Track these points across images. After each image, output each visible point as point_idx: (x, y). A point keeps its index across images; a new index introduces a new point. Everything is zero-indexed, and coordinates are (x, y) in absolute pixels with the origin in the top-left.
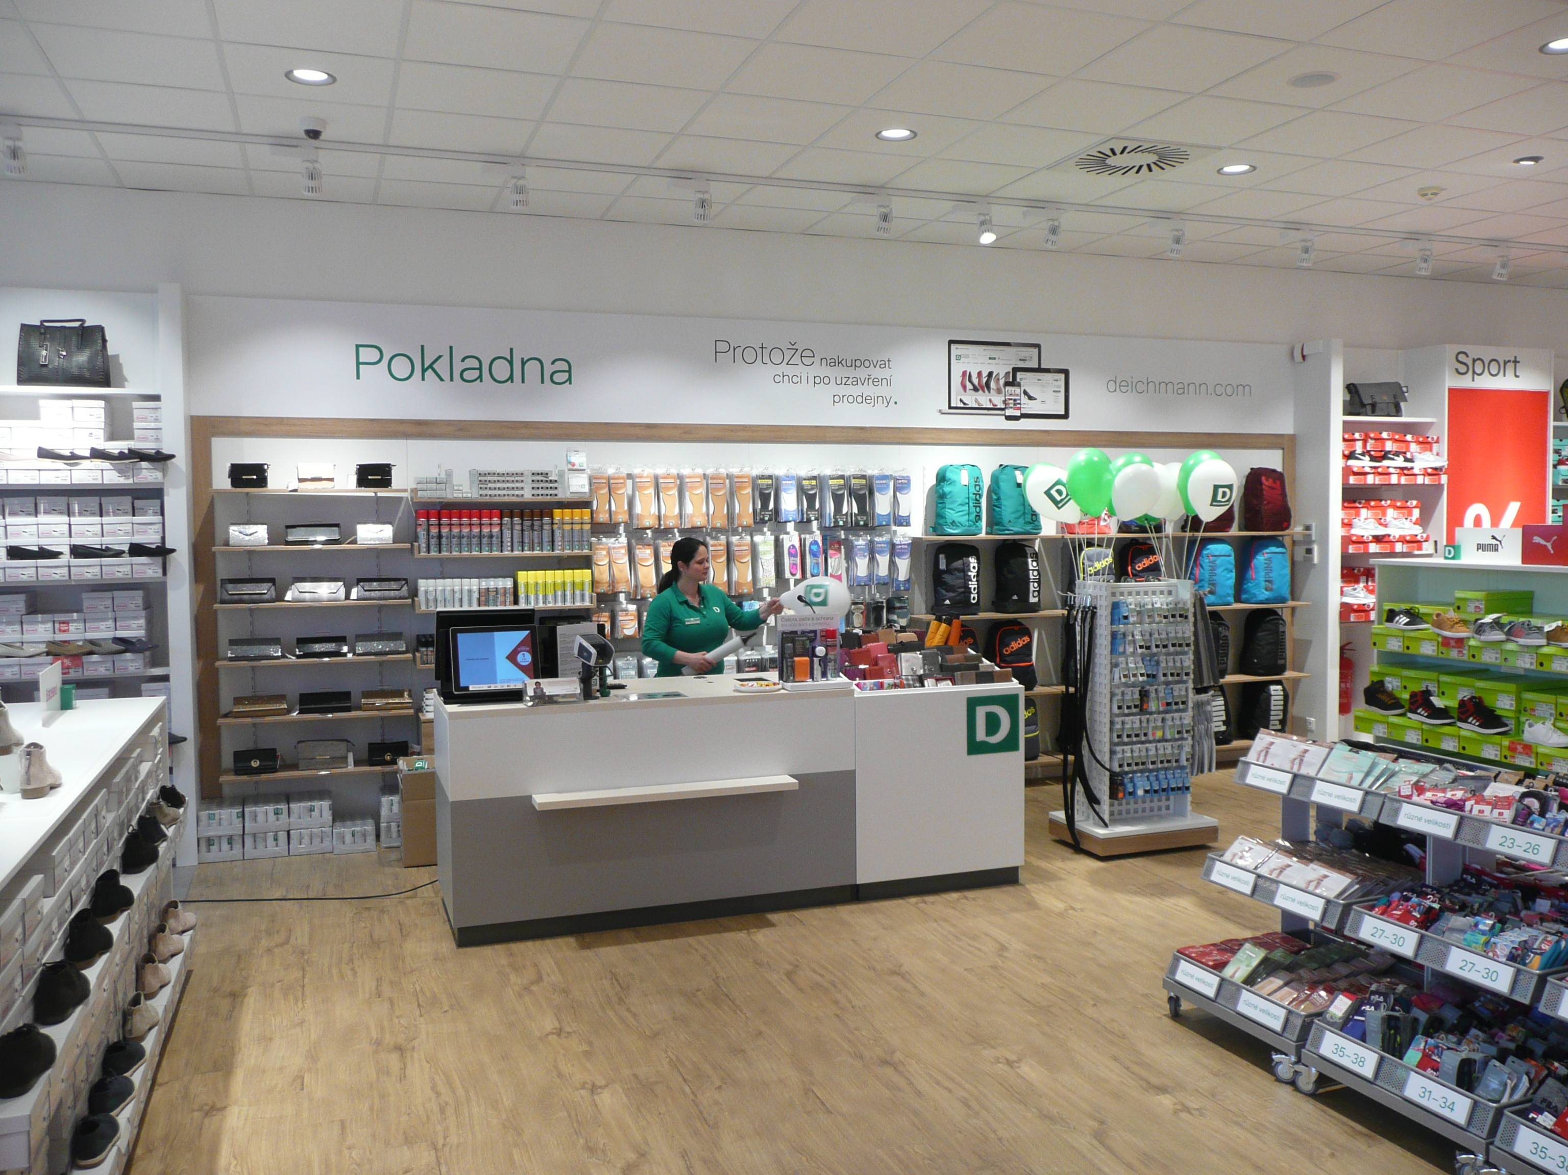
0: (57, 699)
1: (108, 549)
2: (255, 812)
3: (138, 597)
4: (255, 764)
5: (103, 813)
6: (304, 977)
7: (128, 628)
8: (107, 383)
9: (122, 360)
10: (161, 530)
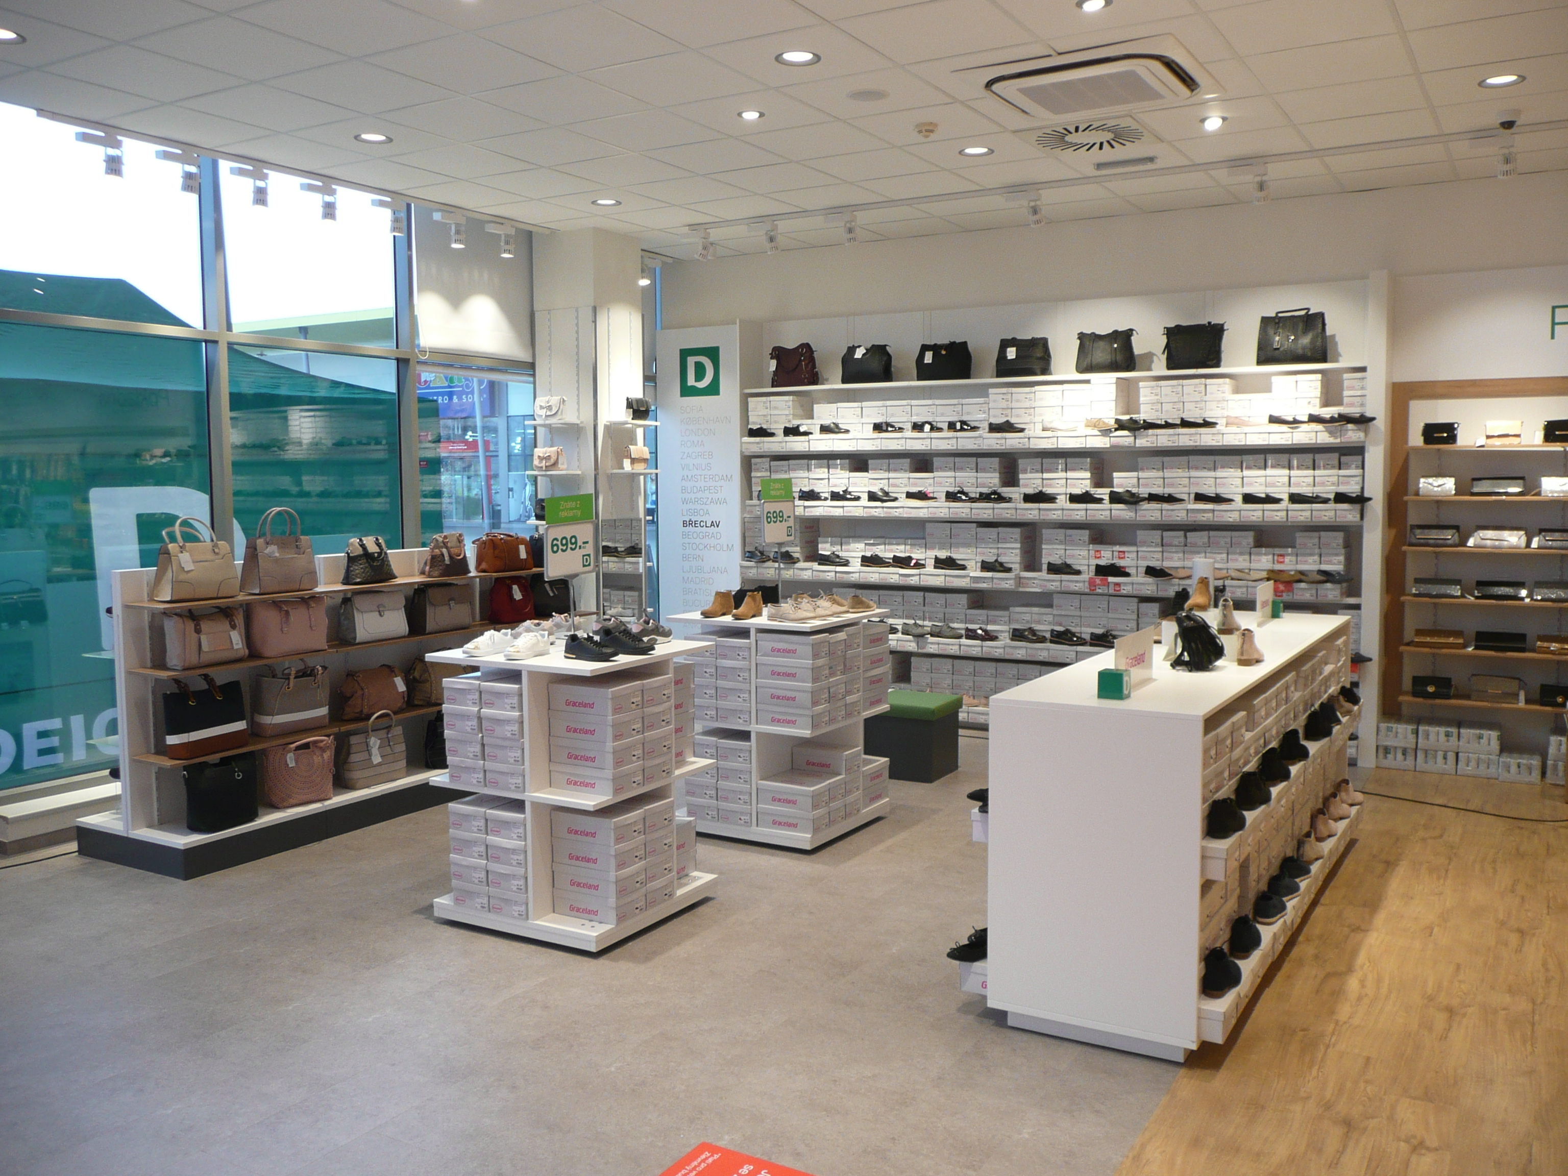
0: (1269, 609)
1: (1317, 497)
2: (1428, 731)
3: (1339, 537)
4: (1431, 689)
5: (1292, 689)
6: (1449, 864)
7: (1330, 563)
8: (1324, 360)
9: (1337, 339)
10: (1361, 482)
